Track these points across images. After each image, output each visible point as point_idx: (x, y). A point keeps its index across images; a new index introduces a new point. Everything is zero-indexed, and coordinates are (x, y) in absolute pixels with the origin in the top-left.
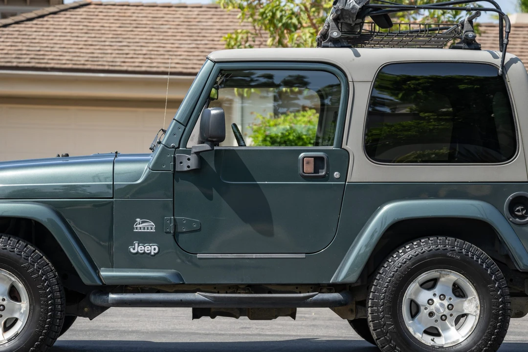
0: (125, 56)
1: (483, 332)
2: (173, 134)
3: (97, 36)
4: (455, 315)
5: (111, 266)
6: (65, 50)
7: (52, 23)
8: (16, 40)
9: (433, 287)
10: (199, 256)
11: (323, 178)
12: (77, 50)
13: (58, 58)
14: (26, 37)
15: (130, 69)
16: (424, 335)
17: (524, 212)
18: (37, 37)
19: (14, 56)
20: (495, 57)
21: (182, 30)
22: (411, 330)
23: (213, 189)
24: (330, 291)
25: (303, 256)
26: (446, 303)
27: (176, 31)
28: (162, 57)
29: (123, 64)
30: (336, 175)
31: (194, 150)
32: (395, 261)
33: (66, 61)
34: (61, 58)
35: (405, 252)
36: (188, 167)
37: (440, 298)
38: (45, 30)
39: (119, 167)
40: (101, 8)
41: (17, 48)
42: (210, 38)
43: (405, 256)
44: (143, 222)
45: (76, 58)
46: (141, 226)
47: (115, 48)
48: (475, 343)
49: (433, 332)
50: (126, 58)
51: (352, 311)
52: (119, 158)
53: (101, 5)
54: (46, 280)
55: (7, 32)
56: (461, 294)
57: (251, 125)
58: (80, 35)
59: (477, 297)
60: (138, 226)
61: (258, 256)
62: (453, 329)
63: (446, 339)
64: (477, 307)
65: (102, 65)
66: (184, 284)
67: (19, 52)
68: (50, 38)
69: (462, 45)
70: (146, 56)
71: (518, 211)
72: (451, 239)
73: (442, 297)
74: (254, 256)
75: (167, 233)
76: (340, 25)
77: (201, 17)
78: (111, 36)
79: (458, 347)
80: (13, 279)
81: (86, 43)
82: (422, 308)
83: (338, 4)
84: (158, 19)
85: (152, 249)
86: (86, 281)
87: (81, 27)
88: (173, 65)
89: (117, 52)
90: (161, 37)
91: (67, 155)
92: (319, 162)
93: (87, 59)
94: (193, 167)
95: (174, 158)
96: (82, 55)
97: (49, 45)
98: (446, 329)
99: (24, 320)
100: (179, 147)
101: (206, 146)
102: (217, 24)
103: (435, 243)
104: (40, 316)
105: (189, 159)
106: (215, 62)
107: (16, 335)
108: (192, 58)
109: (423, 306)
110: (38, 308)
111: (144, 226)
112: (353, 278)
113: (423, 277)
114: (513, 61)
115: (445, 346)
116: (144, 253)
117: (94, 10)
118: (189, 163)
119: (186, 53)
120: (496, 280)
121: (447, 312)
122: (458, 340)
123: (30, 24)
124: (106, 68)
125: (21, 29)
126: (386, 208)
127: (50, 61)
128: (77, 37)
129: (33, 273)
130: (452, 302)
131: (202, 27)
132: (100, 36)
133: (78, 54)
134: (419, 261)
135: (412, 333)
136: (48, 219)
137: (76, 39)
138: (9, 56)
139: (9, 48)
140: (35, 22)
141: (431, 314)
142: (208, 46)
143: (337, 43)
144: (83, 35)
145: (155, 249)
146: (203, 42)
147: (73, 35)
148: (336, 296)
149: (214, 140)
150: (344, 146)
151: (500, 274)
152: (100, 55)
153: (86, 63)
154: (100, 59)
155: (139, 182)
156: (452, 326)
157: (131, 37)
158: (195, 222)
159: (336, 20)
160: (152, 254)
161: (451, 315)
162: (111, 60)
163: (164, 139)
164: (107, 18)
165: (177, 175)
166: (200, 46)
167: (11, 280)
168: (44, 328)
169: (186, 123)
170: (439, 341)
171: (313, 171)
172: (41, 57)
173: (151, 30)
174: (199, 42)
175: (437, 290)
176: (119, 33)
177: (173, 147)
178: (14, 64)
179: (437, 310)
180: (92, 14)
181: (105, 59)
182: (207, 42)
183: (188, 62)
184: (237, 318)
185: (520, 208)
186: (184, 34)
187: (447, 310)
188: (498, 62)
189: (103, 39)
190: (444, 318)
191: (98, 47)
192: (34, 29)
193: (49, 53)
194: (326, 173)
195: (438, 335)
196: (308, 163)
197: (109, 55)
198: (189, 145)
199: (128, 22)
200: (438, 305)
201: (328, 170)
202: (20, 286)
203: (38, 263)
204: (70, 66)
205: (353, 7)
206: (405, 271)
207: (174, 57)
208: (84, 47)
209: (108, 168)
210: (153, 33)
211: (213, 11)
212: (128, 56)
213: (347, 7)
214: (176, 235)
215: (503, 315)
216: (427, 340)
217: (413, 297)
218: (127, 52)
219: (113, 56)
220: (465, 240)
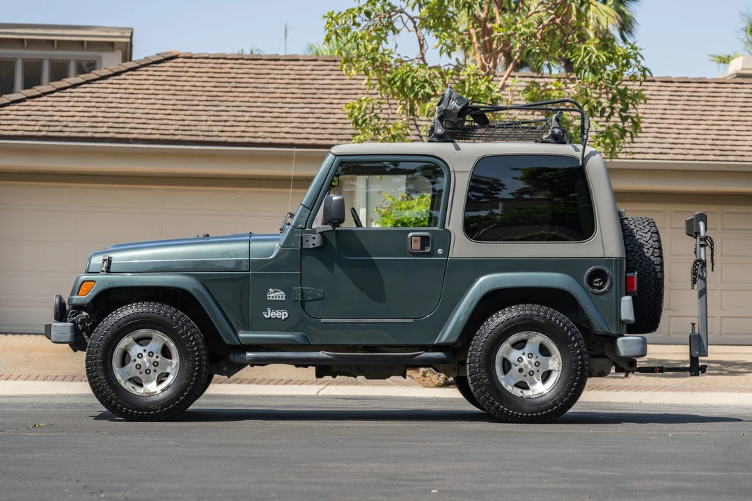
0: (223, 123)
1: (564, 385)
2: (300, 216)
3: (188, 98)
4: (542, 371)
5: (247, 328)
6: (149, 116)
7: (131, 81)
8: (88, 104)
9: (523, 347)
10: (322, 320)
11: (429, 254)
12: (164, 117)
13: (142, 126)
14: (101, 100)
15: (230, 140)
16: (515, 388)
17: (601, 283)
18: (114, 100)
19: (88, 124)
20: (577, 150)
21: (293, 91)
22: (503, 383)
23: (335, 264)
24: (435, 351)
25: (411, 321)
26: (533, 361)
27: (285, 91)
28: (269, 124)
29: (221, 134)
30: (440, 251)
31: (318, 231)
32: (489, 325)
33: (151, 130)
34: (145, 126)
35: (498, 317)
36: (314, 245)
37: (528, 357)
38: (123, 91)
39: (254, 245)
40: (191, 62)
41: (90, 114)
42: (327, 101)
43: (499, 320)
44: (275, 292)
45: (163, 127)
46: (273, 295)
47: (211, 113)
48: (557, 394)
49: (523, 386)
50: (224, 126)
51: (454, 369)
52: (253, 238)
53: (191, 58)
54: (193, 340)
55: (77, 94)
56: (547, 353)
57: (379, 209)
58: (167, 97)
59: (560, 356)
60: (271, 295)
61: (373, 320)
62: (539, 383)
63: (533, 391)
64: (559, 364)
65: (196, 135)
66: (309, 344)
67: (94, 119)
68: (130, 101)
69: (550, 140)
70: (249, 124)
71: (596, 282)
72: (537, 306)
73: (530, 355)
74: (370, 321)
75: (295, 301)
76: (444, 123)
77: (315, 72)
78: (205, 98)
79: (543, 398)
80: (165, 339)
81: (175, 107)
82: (513, 366)
83: (442, 105)
84: (262, 76)
85: (283, 315)
86: (227, 341)
87: (167, 87)
88: (282, 135)
89: (213, 118)
90: (267, 100)
91: (208, 235)
92: (425, 240)
93: (177, 127)
94: (317, 245)
95: (302, 237)
96: (170, 122)
97: (130, 111)
98: (534, 383)
99: (175, 374)
100: (305, 228)
101: (329, 227)
102: (336, 82)
103: (524, 309)
104: (189, 370)
105: (314, 238)
106: (336, 156)
107: (168, 387)
108: (305, 125)
109: (514, 364)
110: (186, 364)
111: (276, 295)
112: (453, 340)
113: (514, 338)
114: (592, 154)
115: (532, 397)
116: (276, 318)
117: (182, 65)
118: (314, 241)
119: (298, 120)
120: (575, 341)
121: (534, 368)
122: (543, 392)
123: (104, 83)
124: (201, 138)
125: (94, 90)
126: (482, 279)
127: (132, 131)
128: (164, 99)
129: (183, 334)
130: (538, 360)
131: (317, 86)
132: (192, 98)
133: (166, 122)
134: (510, 324)
135: (504, 386)
136: (193, 289)
137: (161, 102)
138: (82, 124)
139: (81, 114)
140: (110, 81)
141: (521, 370)
142: (325, 111)
143: (441, 138)
144: (170, 97)
145: (285, 315)
146: (319, 106)
147: (158, 97)
148: (440, 354)
149: (336, 221)
150: (446, 227)
151: (580, 335)
152: (192, 123)
153: (176, 132)
154: (193, 128)
155: (272, 257)
156: (539, 380)
157: (230, 99)
158: (319, 291)
159: (441, 118)
160: (283, 319)
161: (538, 371)
162: (207, 128)
163: (293, 222)
164: (199, 75)
165: (303, 251)
166: (316, 111)
167: (164, 340)
168: (191, 381)
169: (312, 207)
170: (527, 393)
171: (419, 248)
172: (121, 125)
173: (255, 90)
174: (314, 106)
175: (527, 349)
176: (215, 94)
177: (301, 228)
178: (89, 135)
179: (526, 366)
180: (180, 69)
181: (198, 128)
182: (323, 105)
183: (300, 131)
184: (355, 377)
185: (597, 280)
186: (295, 96)
187: (534, 366)
188: (579, 155)
189: (195, 103)
190: (531, 373)
191: (189, 113)
192: (110, 90)
193: (131, 120)
194: (431, 250)
195: (527, 388)
196: (415, 241)
197: (204, 123)
198: (314, 226)
199: (225, 80)
200: (526, 362)
201: (432, 246)
202: (172, 346)
203: (187, 326)
204: (157, 137)
205: (455, 108)
206: (498, 333)
207: (283, 125)
208: (172, 112)
209: (245, 246)
210: (257, 95)
211: (331, 66)
212: (227, 124)
213: (449, 108)
214: (302, 303)
215: (581, 370)
216: (517, 392)
217: (505, 356)
218: (226, 118)
219: (209, 123)
220: (549, 307)
